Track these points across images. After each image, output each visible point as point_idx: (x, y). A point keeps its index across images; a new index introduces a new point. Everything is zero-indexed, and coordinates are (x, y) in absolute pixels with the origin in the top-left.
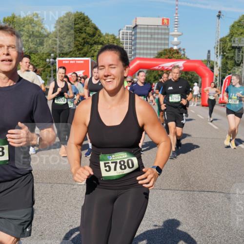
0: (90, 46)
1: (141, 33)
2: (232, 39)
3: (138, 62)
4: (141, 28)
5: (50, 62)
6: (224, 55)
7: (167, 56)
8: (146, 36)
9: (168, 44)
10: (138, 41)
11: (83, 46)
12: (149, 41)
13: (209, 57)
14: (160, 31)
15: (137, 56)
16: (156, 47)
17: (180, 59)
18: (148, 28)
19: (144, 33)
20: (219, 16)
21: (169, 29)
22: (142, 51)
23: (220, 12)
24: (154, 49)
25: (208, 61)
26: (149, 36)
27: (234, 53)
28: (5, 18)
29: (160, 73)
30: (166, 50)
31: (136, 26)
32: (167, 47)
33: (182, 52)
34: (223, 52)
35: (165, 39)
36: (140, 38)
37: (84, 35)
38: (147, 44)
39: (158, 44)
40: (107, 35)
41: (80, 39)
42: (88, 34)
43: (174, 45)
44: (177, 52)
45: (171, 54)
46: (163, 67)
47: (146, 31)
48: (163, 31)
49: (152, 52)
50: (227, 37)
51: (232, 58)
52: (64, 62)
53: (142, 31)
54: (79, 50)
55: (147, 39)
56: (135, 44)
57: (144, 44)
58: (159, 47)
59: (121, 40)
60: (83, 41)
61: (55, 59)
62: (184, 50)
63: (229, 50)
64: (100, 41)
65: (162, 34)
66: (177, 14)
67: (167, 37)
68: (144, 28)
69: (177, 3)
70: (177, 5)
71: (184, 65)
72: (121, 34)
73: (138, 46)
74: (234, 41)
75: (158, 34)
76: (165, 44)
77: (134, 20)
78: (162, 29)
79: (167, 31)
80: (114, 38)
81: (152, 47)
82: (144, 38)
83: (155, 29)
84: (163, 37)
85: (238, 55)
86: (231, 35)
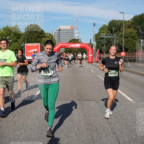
0: (40, 38)
1: (62, 32)
2: (100, 35)
3: (60, 45)
4: (62, 30)
5: (23, 46)
6: (97, 41)
7: (73, 42)
8: (64, 33)
9: (73, 37)
10: (61, 36)
11: (37, 38)
12: (65, 36)
13: (91, 42)
14: (70, 31)
15: (61, 42)
16: (68, 38)
17: (79, 43)
18: (65, 30)
19: (63, 32)
20: (94, 25)
21: (74, 31)
22: (63, 40)
23: (94, 23)
24: (68, 39)
25: (91, 44)
26: (66, 34)
27: (101, 40)
28: (3, 28)
29: (71, 49)
30: (73, 39)
31: (60, 29)
32: (73, 38)
33: (80, 40)
34: (97, 40)
35: (72, 35)
36: (62, 35)
37: (37, 34)
38: (65, 37)
39: (69, 37)
40: (47, 33)
41: (36, 36)
42: (39, 33)
43: (76, 37)
44: (77, 40)
45: (75, 41)
46: (71, 47)
47: (64, 31)
48: (71, 31)
49: (67, 40)
50: (98, 33)
51: (100, 42)
52: (28, 45)
53: (62, 31)
54: (35, 40)
55: (65, 35)
56: (60, 37)
57: (63, 37)
58: (70, 38)
59: (53, 35)
60: (37, 36)
61: (24, 44)
62: (80, 39)
63: (99, 39)
64: (44, 36)
65: (71, 32)
66: (77, 24)
67: (73, 34)
68: (63, 30)
69: (77, 20)
70: (77, 21)
71: (80, 46)
72: (53, 33)
73: (61, 38)
74: (101, 35)
75: (69, 32)
76: (72, 37)
77: (59, 27)
78: (71, 30)
79: (73, 31)
80: (50, 35)
81: (67, 38)
82: (63, 35)
83: (68, 30)
84: (71, 34)
85: (103, 41)
86: (100, 33)
